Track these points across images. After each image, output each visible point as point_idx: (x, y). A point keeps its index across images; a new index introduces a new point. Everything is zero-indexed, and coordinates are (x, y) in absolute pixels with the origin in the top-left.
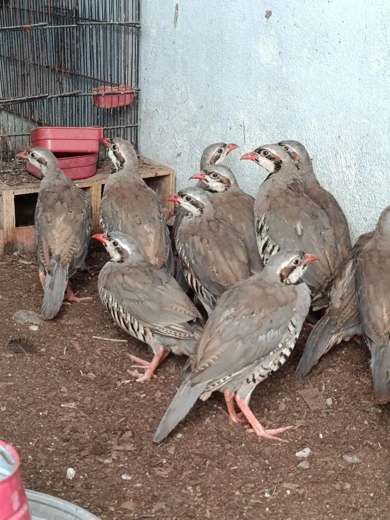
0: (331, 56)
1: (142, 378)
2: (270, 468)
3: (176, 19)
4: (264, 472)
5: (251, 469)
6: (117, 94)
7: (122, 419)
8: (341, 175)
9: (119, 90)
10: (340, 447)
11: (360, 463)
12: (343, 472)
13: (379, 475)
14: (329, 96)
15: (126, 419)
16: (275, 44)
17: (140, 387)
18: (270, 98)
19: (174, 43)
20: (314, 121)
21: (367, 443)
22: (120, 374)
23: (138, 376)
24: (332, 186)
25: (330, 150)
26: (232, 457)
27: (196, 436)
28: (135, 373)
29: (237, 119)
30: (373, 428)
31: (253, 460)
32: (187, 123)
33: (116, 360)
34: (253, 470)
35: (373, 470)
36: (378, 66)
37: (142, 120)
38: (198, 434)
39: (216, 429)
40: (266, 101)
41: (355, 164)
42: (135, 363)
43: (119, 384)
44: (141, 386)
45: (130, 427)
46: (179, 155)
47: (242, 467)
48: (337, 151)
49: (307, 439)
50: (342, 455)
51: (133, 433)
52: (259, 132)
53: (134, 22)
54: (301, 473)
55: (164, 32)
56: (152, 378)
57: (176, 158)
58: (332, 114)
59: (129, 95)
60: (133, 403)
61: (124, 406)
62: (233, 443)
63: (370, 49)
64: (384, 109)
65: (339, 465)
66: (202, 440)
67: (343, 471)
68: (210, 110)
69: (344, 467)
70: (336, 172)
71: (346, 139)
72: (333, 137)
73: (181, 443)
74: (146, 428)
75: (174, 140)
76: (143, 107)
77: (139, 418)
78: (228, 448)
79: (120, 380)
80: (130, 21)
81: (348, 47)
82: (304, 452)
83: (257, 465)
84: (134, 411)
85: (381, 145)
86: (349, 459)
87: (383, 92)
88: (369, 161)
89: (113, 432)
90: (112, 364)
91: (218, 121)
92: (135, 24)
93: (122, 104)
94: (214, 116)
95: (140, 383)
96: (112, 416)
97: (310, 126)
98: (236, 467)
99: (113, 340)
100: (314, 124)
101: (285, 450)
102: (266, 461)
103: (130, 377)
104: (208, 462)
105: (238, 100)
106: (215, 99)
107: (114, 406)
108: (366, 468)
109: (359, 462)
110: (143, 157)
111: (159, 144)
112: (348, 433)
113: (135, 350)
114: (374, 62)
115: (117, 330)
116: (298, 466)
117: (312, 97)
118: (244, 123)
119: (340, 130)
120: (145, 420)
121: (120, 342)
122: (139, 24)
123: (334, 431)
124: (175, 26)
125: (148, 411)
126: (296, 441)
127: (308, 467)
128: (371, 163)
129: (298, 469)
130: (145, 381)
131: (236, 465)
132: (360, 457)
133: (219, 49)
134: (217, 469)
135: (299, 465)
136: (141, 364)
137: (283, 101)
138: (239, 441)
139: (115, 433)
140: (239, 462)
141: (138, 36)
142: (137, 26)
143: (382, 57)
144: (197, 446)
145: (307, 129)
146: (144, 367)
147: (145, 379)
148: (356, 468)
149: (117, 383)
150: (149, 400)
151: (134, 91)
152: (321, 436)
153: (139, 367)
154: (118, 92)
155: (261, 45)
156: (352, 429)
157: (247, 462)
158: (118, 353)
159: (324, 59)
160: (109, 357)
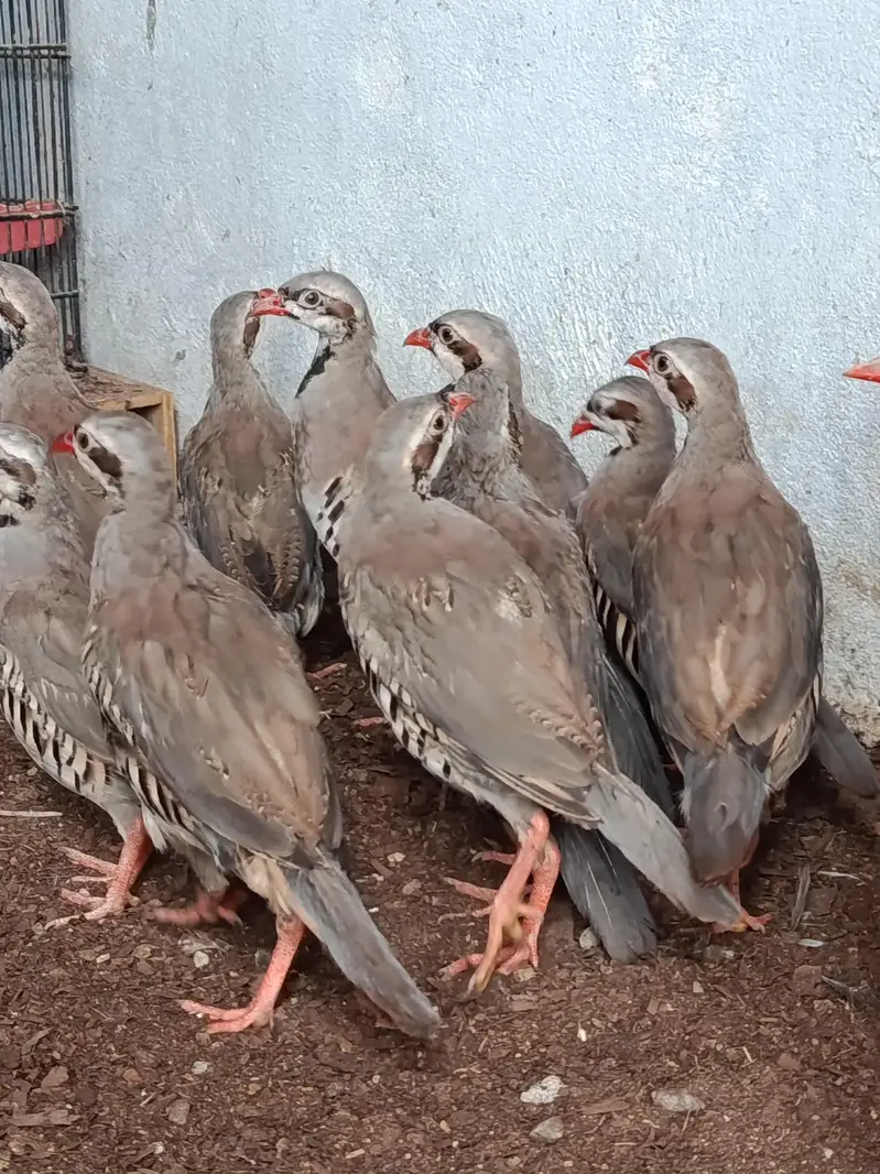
0: (534, 70)
1: (100, 909)
2: (455, 1144)
3: (151, 27)
4: (438, 1159)
5: (401, 1153)
6: (21, 218)
7: (41, 1034)
8: (574, 363)
9: (25, 209)
10: (642, 1067)
11: (702, 1112)
12: (660, 1143)
13: (758, 1142)
14: (535, 172)
15: (53, 1032)
16: (395, 59)
17: (97, 935)
18: (388, 195)
19: (150, 87)
20: (499, 238)
21: (708, 1048)
22: (43, 903)
23: (89, 904)
24: (556, 394)
25: (545, 305)
26: (349, 1123)
27: (247, 1065)
28: (81, 896)
29: (313, 254)
30: (719, 1005)
31: (405, 1127)
32: (193, 278)
33: (32, 865)
34: (408, 1156)
35: (741, 1130)
36: (653, 83)
37: (88, 283)
38: (252, 1058)
39: (300, 1037)
40: (380, 202)
41: (610, 334)
42: (82, 869)
43: (39, 930)
44: (96, 932)
45: (63, 1055)
46: (180, 356)
47: (376, 1150)
48: (563, 306)
49: (547, 1046)
50: (650, 1090)
51: (71, 1073)
52: (367, 282)
53: (54, 44)
54: (544, 1155)
55: (127, 62)
56: (128, 906)
57: (175, 363)
58: (543, 215)
59: (52, 220)
60: (75, 981)
61: (49, 995)
62: (347, 1077)
63: (631, 40)
64: (676, 189)
65: (645, 1121)
66: (263, 1077)
67: (657, 1138)
68: (248, 240)
69: (658, 1127)
70: (562, 360)
71: (583, 275)
72: (551, 274)
73: (206, 1088)
74: (109, 1052)
75: (166, 322)
76: (88, 250)
77: (88, 1025)
78: (335, 1094)
79: (41, 919)
80: (44, 43)
81: (575, 43)
82: (544, 1088)
83: (418, 1139)
84: (76, 1006)
85: (673, 281)
86: (669, 1101)
87: (670, 147)
88: (643, 323)
89: (15, 1073)
90: (20, 877)
91: (266, 265)
92: (56, 49)
93: (35, 243)
94: (258, 254)
95: (94, 923)
96: (15, 1024)
97: (493, 253)
98: (361, 1152)
99: (24, 814)
100: (502, 246)
101: (489, 1085)
102: (443, 1125)
103: (70, 908)
104: (281, 1145)
105: (312, 207)
106: (257, 212)
107: (22, 993)
108: (719, 1126)
109: (697, 1107)
110: (96, 368)
111: (131, 336)
112: (654, 1023)
113: (82, 836)
114: (643, 73)
115: (37, 787)
116: (532, 1134)
117: (494, 180)
118: (329, 261)
119: (566, 254)
120: (103, 1031)
121: (40, 819)
122: (64, 49)
123: (615, 1018)
124: (151, 45)
125: (114, 1002)
126: (518, 1055)
127: (560, 1135)
128: (650, 327)
129: (533, 1140)
130: (109, 916)
131: (362, 1145)
132: (699, 1095)
133: (259, 88)
134: (307, 1164)
135: (537, 1130)
136: (98, 874)
137: (422, 198)
138: (366, 1067)
139: (23, 1076)
140: (369, 1136)
141: (65, 79)
142: (61, 53)
143: (664, 57)
144: (251, 1093)
145: (485, 260)
146: (104, 880)
147: (108, 911)
148: (692, 1127)
149: (33, 928)
150: (118, 969)
151: (64, 211)
152: (582, 1035)
153: (93, 879)
154: (25, 214)
155: (360, 65)
156: (663, 1009)
157: (390, 1134)
158: (37, 848)
159: (517, 82)
160: (13, 860)
